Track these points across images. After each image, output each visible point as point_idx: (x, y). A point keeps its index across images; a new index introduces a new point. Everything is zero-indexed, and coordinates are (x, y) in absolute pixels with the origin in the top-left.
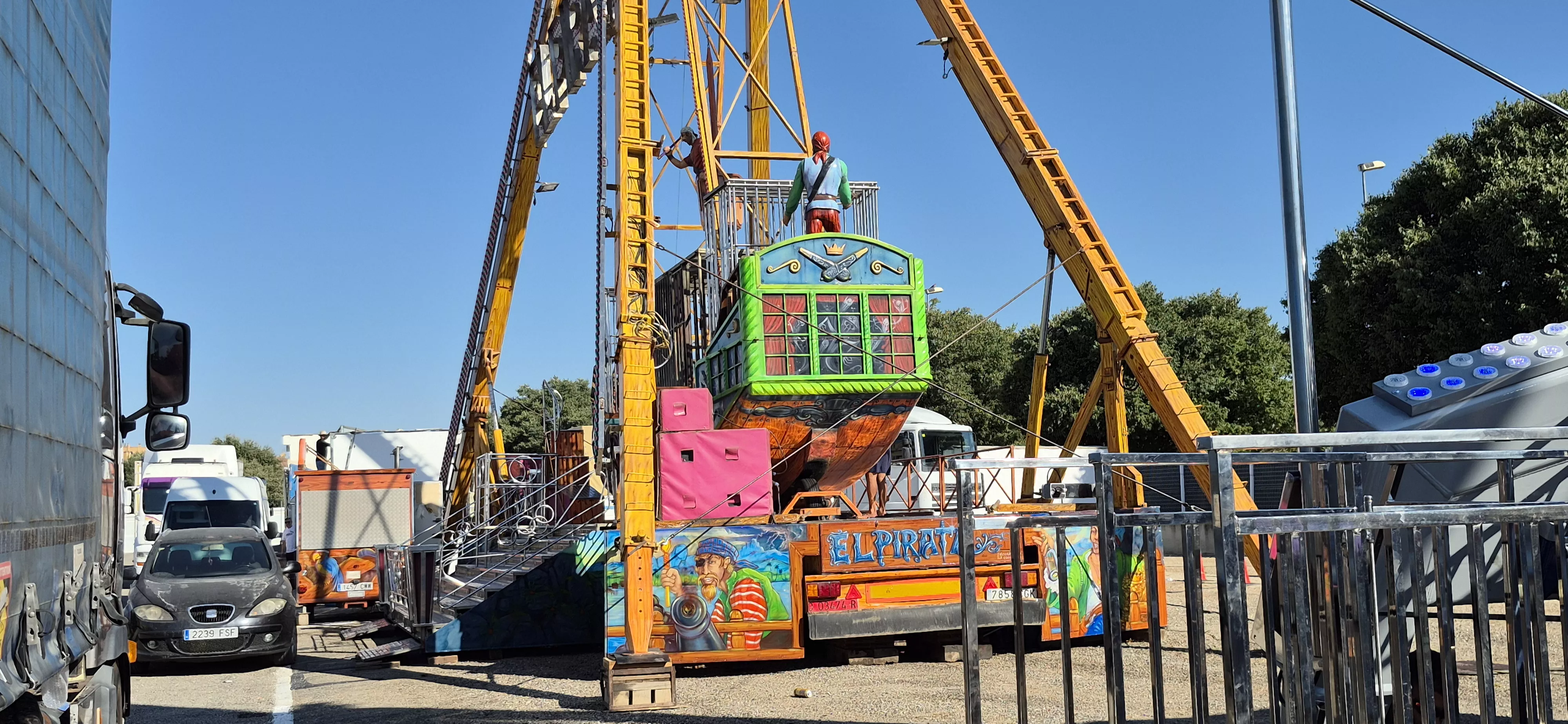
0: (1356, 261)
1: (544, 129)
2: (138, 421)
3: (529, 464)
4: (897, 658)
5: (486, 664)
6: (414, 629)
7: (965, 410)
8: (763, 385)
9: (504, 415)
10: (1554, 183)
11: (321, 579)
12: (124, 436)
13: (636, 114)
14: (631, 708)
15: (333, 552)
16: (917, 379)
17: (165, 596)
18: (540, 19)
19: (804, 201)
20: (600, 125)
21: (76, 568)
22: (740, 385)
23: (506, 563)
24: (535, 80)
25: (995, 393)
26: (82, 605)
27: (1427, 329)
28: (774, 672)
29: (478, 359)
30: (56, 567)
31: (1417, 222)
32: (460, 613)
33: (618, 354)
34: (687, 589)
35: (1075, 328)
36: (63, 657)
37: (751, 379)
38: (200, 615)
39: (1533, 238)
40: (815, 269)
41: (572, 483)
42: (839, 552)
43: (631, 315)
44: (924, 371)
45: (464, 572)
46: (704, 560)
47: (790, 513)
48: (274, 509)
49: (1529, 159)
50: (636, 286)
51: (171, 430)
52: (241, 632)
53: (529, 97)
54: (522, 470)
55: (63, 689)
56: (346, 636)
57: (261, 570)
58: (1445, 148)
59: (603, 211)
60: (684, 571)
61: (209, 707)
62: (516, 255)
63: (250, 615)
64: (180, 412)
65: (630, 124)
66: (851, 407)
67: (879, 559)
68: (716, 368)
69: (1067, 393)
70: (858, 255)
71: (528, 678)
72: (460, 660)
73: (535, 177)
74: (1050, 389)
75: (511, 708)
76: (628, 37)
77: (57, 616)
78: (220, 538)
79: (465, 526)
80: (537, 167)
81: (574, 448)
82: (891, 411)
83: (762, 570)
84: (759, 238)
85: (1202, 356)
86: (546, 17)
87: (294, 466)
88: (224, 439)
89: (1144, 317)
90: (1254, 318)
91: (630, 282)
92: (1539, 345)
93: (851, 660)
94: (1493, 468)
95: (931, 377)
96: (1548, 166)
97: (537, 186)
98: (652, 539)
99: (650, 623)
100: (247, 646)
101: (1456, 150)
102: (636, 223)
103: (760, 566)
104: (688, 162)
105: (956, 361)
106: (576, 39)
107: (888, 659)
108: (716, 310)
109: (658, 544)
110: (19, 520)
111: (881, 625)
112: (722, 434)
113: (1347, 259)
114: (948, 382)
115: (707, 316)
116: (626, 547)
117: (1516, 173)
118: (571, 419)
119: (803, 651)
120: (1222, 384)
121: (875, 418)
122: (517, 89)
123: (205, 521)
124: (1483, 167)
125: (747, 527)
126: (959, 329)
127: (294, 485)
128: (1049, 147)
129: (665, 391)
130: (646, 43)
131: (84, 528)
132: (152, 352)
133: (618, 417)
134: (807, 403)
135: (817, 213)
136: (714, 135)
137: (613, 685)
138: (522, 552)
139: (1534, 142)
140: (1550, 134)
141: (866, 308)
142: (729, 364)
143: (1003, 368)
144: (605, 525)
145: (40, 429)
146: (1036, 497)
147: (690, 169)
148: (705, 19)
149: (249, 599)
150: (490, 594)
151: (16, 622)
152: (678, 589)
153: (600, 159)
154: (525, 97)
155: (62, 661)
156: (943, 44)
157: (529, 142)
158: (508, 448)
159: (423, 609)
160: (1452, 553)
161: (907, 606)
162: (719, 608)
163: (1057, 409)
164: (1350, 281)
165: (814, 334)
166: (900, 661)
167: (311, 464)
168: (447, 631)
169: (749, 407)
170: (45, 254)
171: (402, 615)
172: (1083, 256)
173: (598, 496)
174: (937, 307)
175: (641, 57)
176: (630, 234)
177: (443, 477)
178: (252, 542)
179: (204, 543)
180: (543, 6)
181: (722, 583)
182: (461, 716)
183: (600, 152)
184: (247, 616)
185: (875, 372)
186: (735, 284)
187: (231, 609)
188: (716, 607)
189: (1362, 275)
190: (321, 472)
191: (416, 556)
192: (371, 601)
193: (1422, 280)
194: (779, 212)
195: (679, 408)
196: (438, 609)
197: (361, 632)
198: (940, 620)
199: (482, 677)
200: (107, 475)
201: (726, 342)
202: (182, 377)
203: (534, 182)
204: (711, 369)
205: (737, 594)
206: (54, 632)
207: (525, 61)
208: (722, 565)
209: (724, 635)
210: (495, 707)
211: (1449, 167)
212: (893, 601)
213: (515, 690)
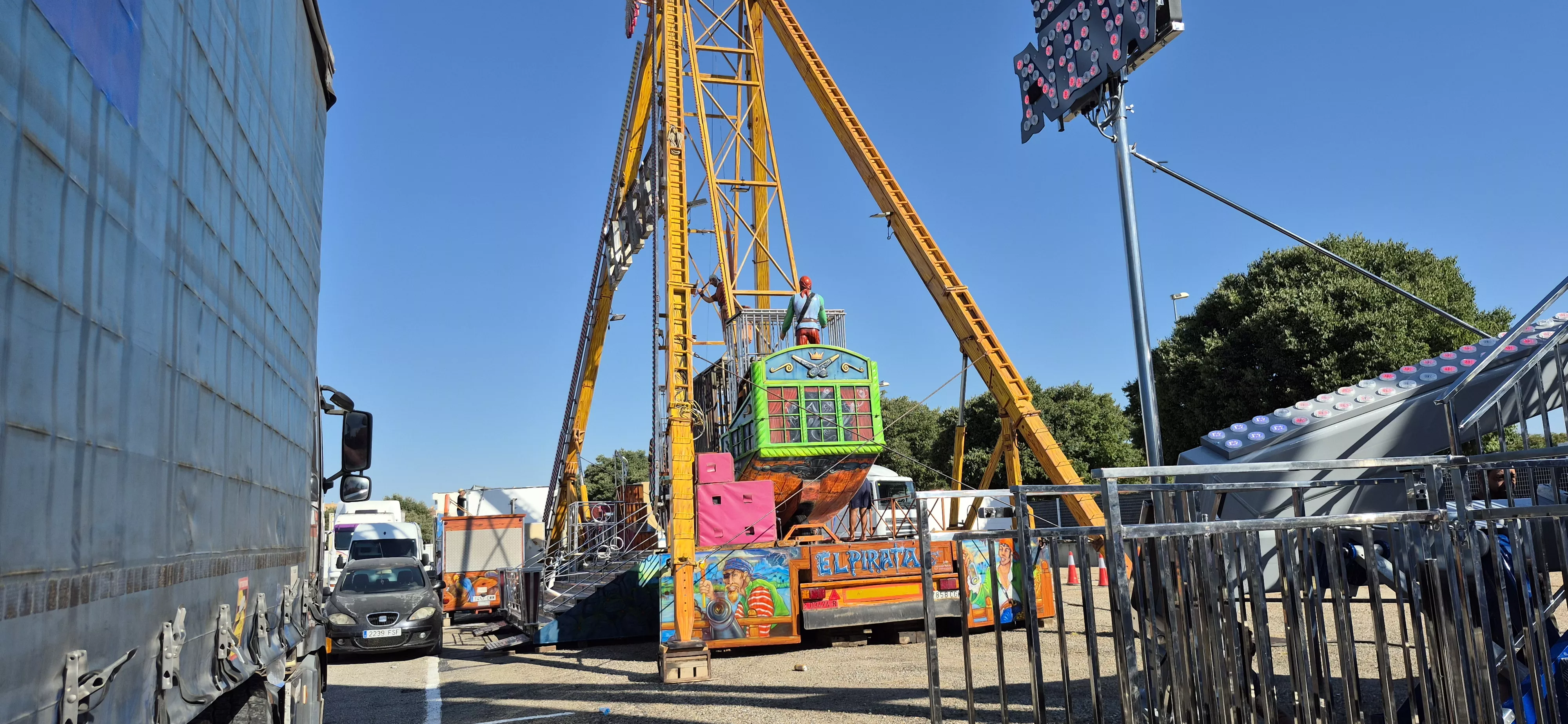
0: (1173, 361)
1: (616, 278)
2: (334, 481)
3: (606, 509)
4: (866, 642)
5: (576, 652)
6: (525, 627)
7: (907, 467)
8: (768, 450)
9: (587, 476)
10: (1305, 306)
11: (459, 593)
12: (325, 492)
13: (679, 266)
14: (679, 681)
15: (468, 574)
16: (876, 444)
17: (350, 607)
18: (613, 204)
19: (794, 323)
20: (654, 274)
21: (292, 583)
22: (752, 450)
23: (590, 579)
24: (609, 245)
25: (927, 454)
26: (296, 610)
27: (1223, 407)
28: (780, 653)
29: (570, 436)
30: (279, 582)
31: (1213, 334)
32: (558, 615)
33: (668, 430)
34: (717, 595)
35: (981, 409)
36: (282, 646)
37: (760, 446)
38: (375, 620)
39: (1292, 343)
40: (803, 369)
41: (635, 521)
42: (824, 566)
43: (677, 402)
44: (880, 439)
45: (560, 586)
46: (729, 574)
47: (789, 539)
48: (426, 545)
49: (1287, 290)
50: (680, 383)
51: (358, 487)
52: (404, 632)
53: (605, 257)
54: (600, 513)
55: (282, 670)
56: (477, 633)
57: (418, 587)
58: (1229, 283)
59: (657, 332)
60: (715, 581)
61: (381, 685)
62: (596, 364)
63: (410, 619)
64: (364, 475)
65: (675, 272)
66: (829, 464)
67: (852, 571)
68: (736, 438)
69: (978, 454)
70: (833, 359)
71: (606, 660)
72: (557, 649)
73: (609, 310)
74: (966, 452)
75: (594, 682)
76: (673, 214)
77: (280, 617)
78: (389, 565)
79: (560, 554)
80: (610, 304)
81: (637, 497)
82: (857, 467)
83: (770, 580)
84: (763, 348)
85: (1069, 427)
86: (616, 203)
87: (440, 515)
88: (391, 497)
89: (1030, 399)
90: (1103, 401)
91: (676, 380)
92: (1315, 409)
93: (833, 644)
94: (1289, 494)
95: (885, 443)
96: (1300, 294)
97: (610, 317)
98: (693, 559)
99: (692, 619)
100: (408, 641)
101: (1237, 284)
102: (679, 339)
103: (769, 577)
104: (714, 298)
105: (899, 433)
106: (637, 217)
107: (859, 643)
108: (735, 399)
109: (697, 563)
110: (254, 548)
111: (854, 618)
112: (742, 485)
113: (1166, 359)
114: (894, 447)
115: (729, 403)
116: (675, 565)
117: (1277, 299)
118: (633, 478)
119: (800, 637)
120: (1083, 447)
121: (846, 472)
122: (596, 251)
123: (378, 554)
124: (1256, 295)
125: (759, 550)
126: (901, 410)
127: (441, 527)
128: (961, 284)
129: (701, 455)
130: (685, 218)
131: (299, 554)
132: (346, 433)
133: (668, 474)
134: (799, 462)
135: (804, 331)
136: (732, 280)
137: (667, 664)
138: (601, 571)
139: (1290, 278)
140: (1301, 273)
141: (839, 396)
142: (744, 436)
143: (932, 438)
144: (659, 550)
145: (270, 484)
146: (959, 525)
147: (716, 303)
148: (725, 202)
149: (410, 608)
150: (578, 601)
151: (251, 621)
152: (711, 595)
153: (654, 297)
154: (602, 257)
155: (282, 650)
156: (887, 216)
157: (605, 287)
158: (590, 498)
159: (531, 613)
160: (1262, 555)
161: (872, 604)
162: (740, 608)
163: (971, 465)
164: (1169, 375)
165: (803, 414)
166: (868, 644)
167: (453, 512)
168: (548, 628)
169: (759, 466)
170: (276, 362)
171: (516, 618)
172: (987, 358)
173: (653, 531)
174: (885, 395)
175: (682, 228)
176: (675, 347)
177: (545, 520)
178: (412, 567)
179: (378, 569)
180: (614, 195)
181: (742, 590)
182: (559, 689)
183: (654, 292)
184: (408, 620)
185: (846, 440)
186: (748, 380)
187: (396, 615)
188: (738, 607)
189: (1177, 370)
190: (461, 517)
191: (527, 575)
192: (494, 608)
193: (1218, 373)
194: (777, 331)
195: (710, 467)
196: (542, 613)
197: (488, 630)
198: (895, 614)
199: (573, 661)
200: (313, 521)
201: (742, 421)
202: (366, 451)
203: (608, 314)
204: (732, 440)
205: (753, 598)
206: (276, 629)
207: (602, 233)
208: (742, 577)
209: (744, 627)
210: (583, 681)
211: (1233, 296)
212: (862, 601)
213: (597, 670)
